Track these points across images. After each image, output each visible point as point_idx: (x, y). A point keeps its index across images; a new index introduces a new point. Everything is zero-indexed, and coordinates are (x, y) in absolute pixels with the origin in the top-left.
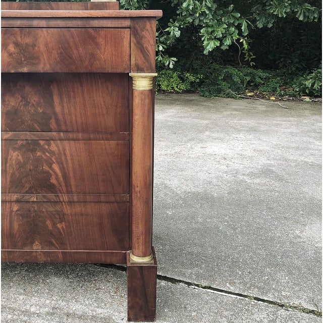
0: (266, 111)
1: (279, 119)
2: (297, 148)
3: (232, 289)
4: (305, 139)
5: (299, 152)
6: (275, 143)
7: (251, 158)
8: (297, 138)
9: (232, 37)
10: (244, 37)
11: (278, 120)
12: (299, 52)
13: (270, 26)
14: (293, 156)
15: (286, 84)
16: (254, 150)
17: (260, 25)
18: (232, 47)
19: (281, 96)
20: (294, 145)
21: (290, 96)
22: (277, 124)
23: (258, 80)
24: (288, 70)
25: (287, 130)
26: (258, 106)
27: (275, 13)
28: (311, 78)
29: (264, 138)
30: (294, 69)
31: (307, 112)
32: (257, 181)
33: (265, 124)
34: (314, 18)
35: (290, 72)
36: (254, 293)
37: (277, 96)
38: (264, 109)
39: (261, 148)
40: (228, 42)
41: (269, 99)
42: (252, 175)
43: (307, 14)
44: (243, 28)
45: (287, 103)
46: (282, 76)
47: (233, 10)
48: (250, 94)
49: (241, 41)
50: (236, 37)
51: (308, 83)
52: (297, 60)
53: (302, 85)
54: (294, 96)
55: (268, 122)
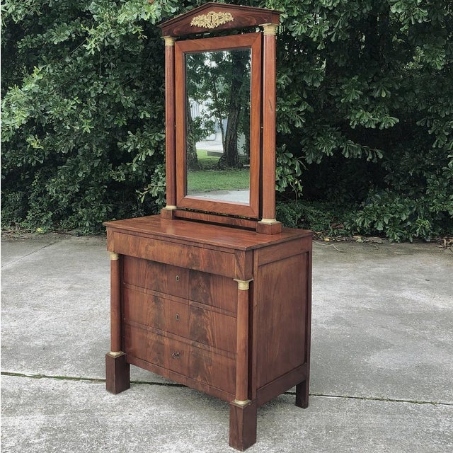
0: (324, 257)
1: (337, 265)
2: (357, 296)
3: (334, 394)
4: (362, 286)
5: (360, 300)
7: (324, 308)
8: (356, 286)
9: (288, 179)
10: (298, 178)
11: (337, 267)
12: (345, 180)
13: (319, 162)
14: (355, 303)
15: (337, 219)
16: (324, 300)
17: (310, 162)
18: (289, 188)
19: (334, 236)
20: (354, 293)
21: (343, 236)
22: (337, 272)
23: (310, 217)
25: (347, 278)
27: (324, 151)
28: (360, 216)
29: (328, 287)
30: (342, 201)
31: (361, 256)
32: (333, 327)
33: (327, 272)
34: (358, 155)
35: (339, 204)
36: (347, 394)
37: (330, 236)
38: (322, 254)
39: (329, 298)
40: (284, 185)
41: (324, 240)
42: (327, 323)
43: (352, 151)
44: (296, 169)
45: (341, 245)
46: (331, 209)
47: (286, 149)
49: (296, 183)
50: (291, 179)
51: (359, 221)
52: (344, 190)
53: (353, 222)
54: (347, 236)
55: (329, 270)
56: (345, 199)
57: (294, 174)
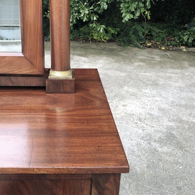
0: (160, 62)
1: (170, 71)
6: (171, 99)
9: (141, 10)
10: (148, 10)
12: (177, 11)
15: (170, 34)
18: (141, 16)
19: (168, 45)
21: (174, 46)
22: (170, 78)
23: (153, 33)
24: (171, 24)
25: (177, 84)
26: (155, 57)
28: (187, 35)
29: (163, 93)
30: (174, 23)
31: (186, 64)
33: (162, 77)
35: (172, 25)
37: (165, 46)
38: (159, 59)
40: (138, 14)
41: (161, 49)
44: (147, 4)
45: (172, 53)
46: (167, 28)
48: (149, 45)
49: (146, 13)
50: (143, 10)
51: (185, 38)
52: (176, 17)
53: (180, 38)
54: (176, 46)
55: (163, 75)
56: (176, 22)
57: (145, 7)
